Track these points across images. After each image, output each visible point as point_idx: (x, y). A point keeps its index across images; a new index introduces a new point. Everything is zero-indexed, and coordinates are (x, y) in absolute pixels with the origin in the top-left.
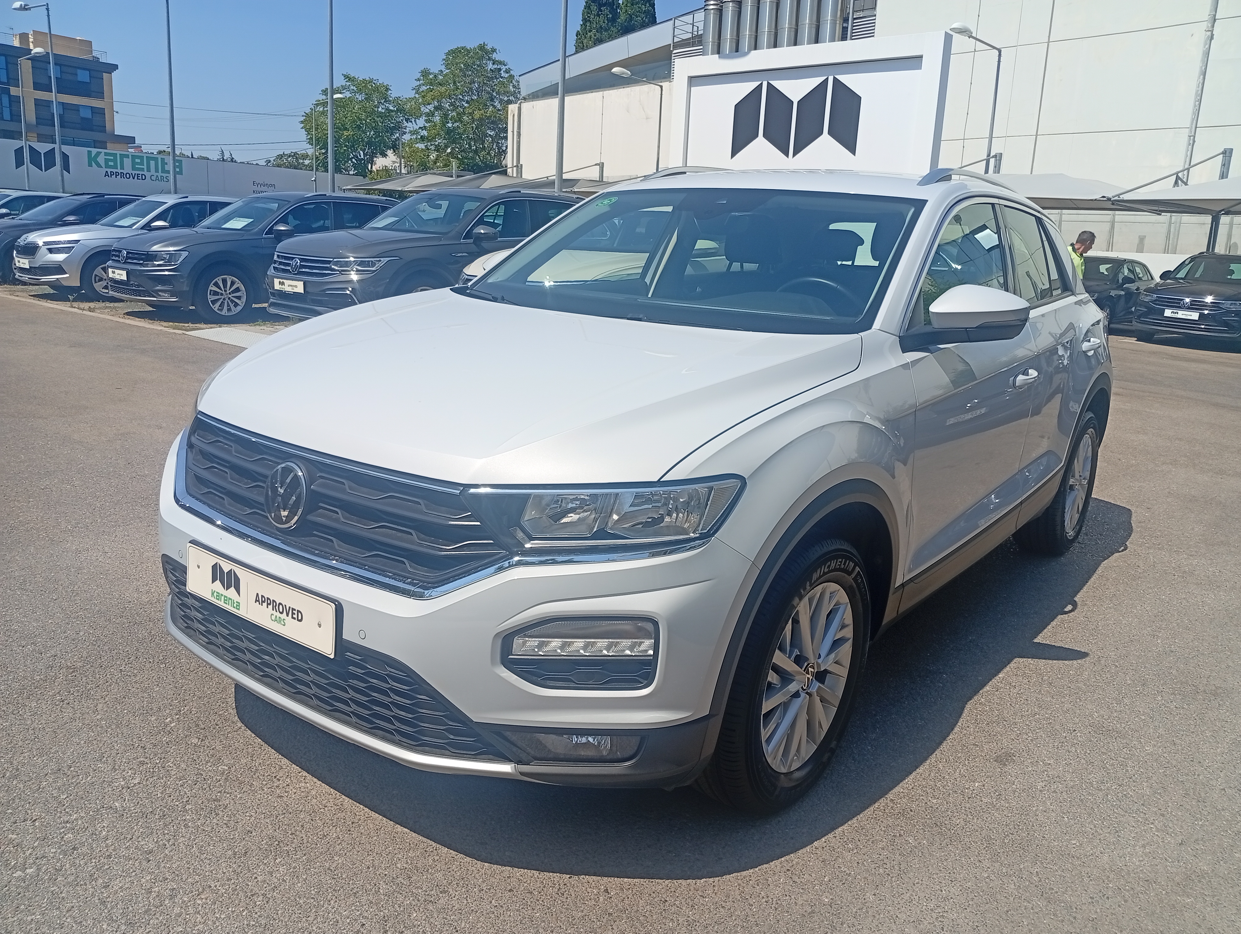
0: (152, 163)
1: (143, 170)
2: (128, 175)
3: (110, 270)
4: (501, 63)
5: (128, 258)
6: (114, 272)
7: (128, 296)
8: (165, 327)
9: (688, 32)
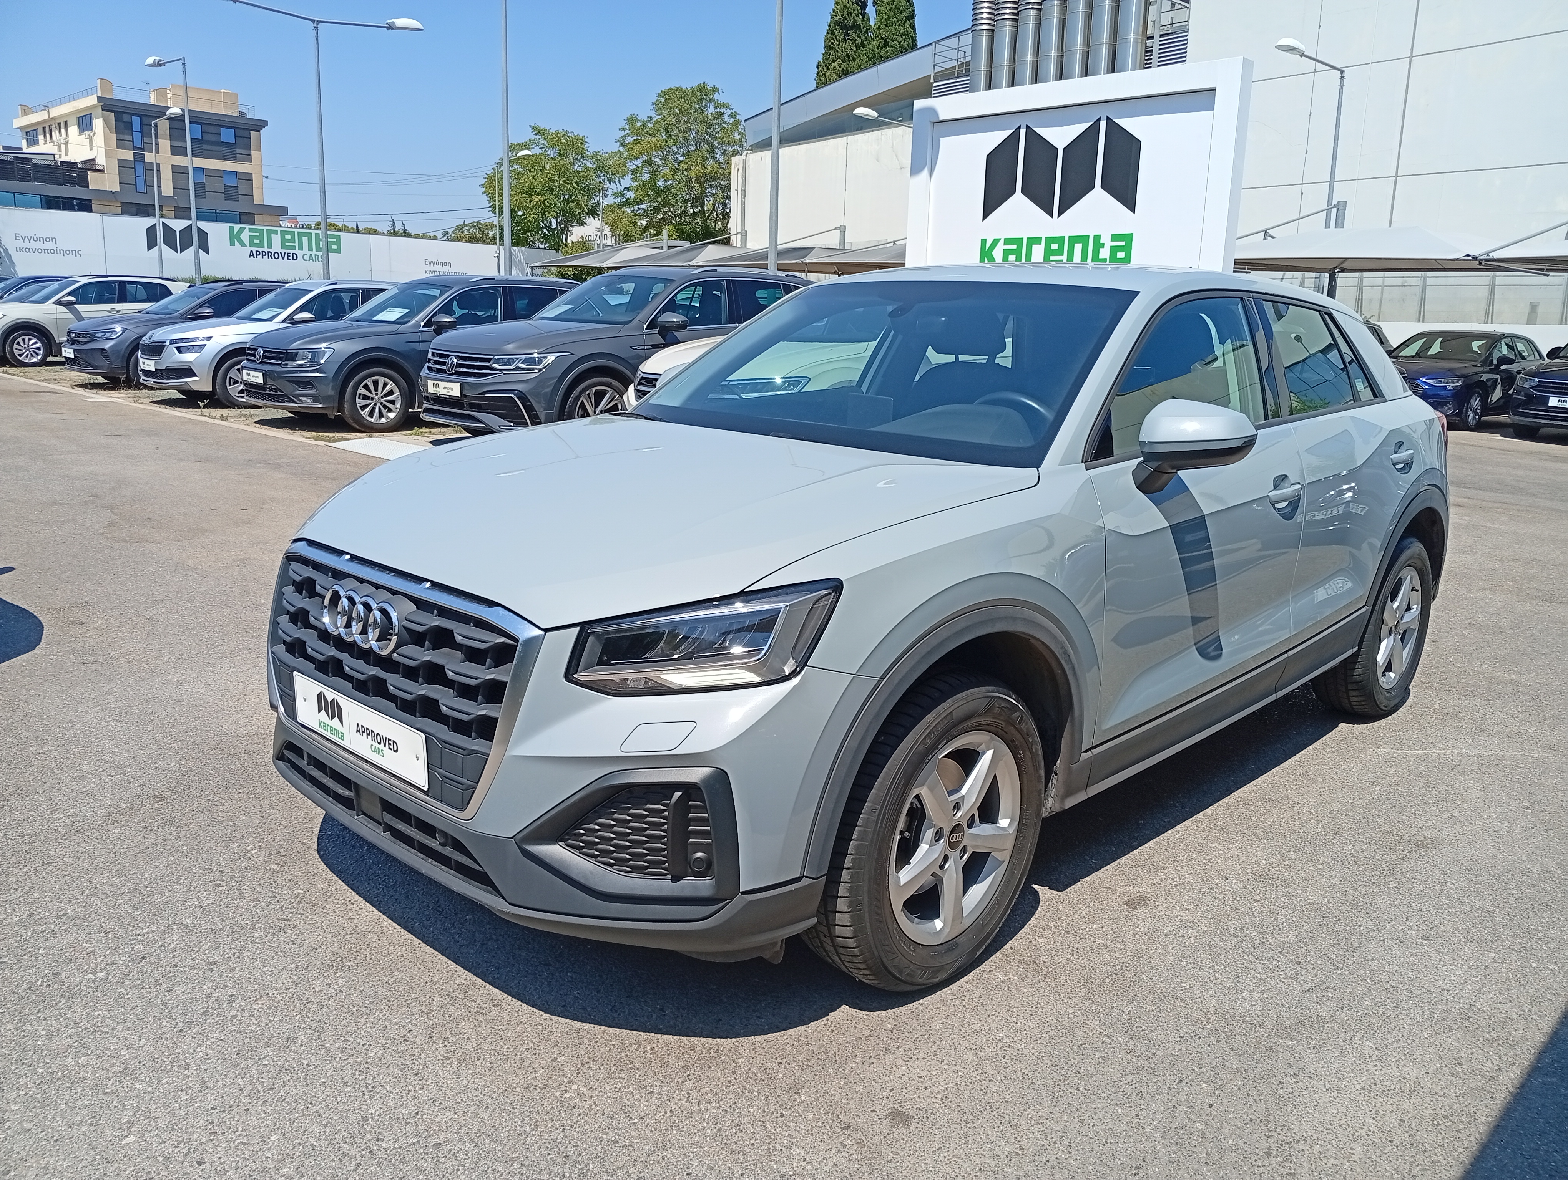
0: (305, 240)
1: (294, 248)
2: (276, 255)
3: (245, 372)
4: (724, 105)
5: (264, 357)
6: (248, 374)
7: (265, 402)
8: (306, 438)
9: (952, 60)
